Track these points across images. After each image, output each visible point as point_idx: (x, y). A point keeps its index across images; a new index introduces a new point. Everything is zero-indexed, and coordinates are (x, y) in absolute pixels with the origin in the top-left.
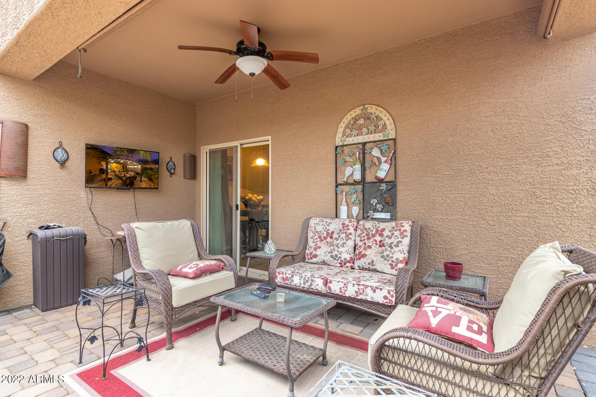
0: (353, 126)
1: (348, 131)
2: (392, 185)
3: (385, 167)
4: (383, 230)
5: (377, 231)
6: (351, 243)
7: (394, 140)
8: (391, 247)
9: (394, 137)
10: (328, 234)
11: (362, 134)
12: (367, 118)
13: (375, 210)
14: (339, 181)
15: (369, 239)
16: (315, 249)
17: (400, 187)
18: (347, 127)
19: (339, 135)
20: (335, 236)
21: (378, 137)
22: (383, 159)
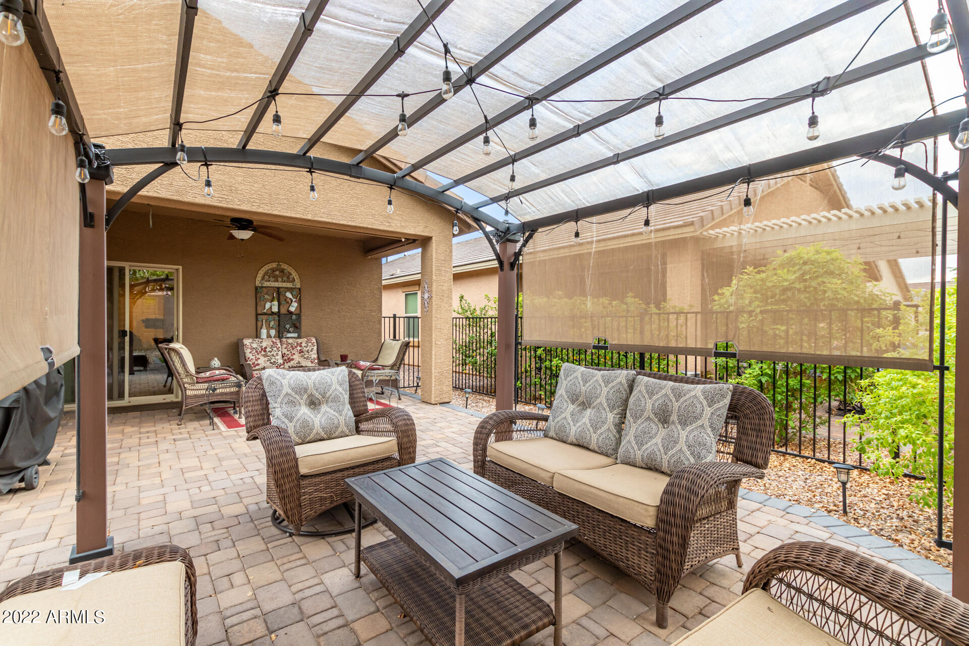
0: (271, 275)
1: (267, 277)
2: (299, 316)
3: (295, 305)
4: (301, 343)
5: (297, 344)
6: (280, 353)
7: (300, 289)
8: (308, 352)
9: (299, 287)
10: (262, 349)
11: (277, 281)
12: (282, 271)
13: (289, 332)
14: (259, 312)
15: (293, 349)
16: (256, 360)
17: (303, 318)
18: (266, 274)
19: (259, 279)
20: (268, 349)
21: (289, 285)
22: (294, 300)
